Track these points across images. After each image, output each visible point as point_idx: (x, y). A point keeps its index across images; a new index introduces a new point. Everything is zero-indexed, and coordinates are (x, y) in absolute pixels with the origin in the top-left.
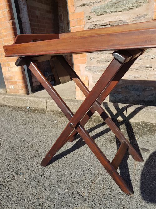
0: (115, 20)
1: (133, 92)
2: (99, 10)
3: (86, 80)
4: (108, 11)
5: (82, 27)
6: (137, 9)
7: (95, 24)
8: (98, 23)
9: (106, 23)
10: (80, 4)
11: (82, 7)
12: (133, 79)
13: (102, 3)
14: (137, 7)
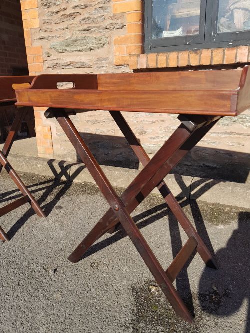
0: (76, 61)
1: (101, 150)
2: (58, 47)
3: (49, 131)
4: (68, 49)
5: (41, 65)
6: (99, 51)
7: (56, 62)
8: (58, 62)
9: (67, 63)
10: (38, 37)
11: (41, 41)
12: (101, 134)
13: (62, 39)
14: (99, 48)
